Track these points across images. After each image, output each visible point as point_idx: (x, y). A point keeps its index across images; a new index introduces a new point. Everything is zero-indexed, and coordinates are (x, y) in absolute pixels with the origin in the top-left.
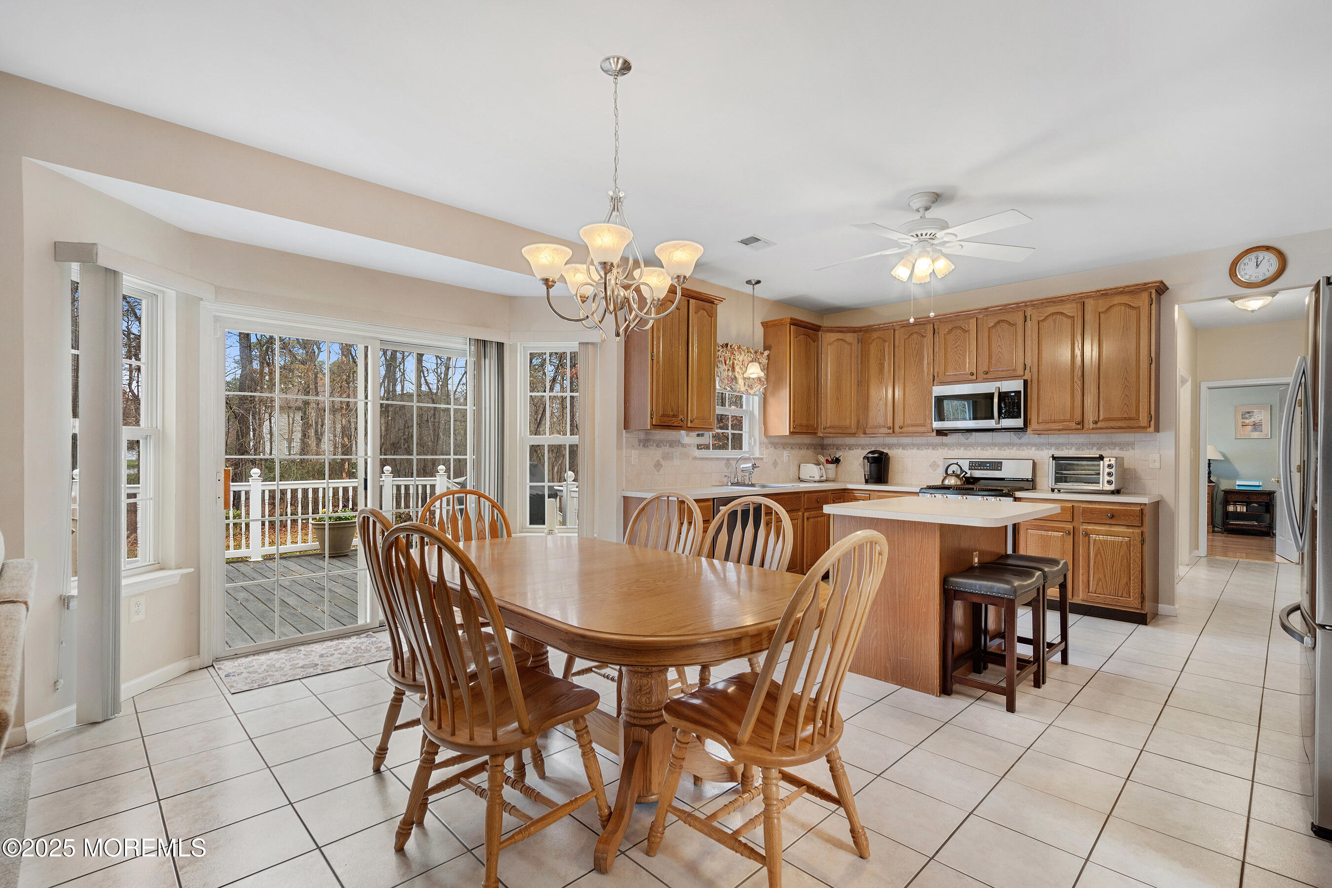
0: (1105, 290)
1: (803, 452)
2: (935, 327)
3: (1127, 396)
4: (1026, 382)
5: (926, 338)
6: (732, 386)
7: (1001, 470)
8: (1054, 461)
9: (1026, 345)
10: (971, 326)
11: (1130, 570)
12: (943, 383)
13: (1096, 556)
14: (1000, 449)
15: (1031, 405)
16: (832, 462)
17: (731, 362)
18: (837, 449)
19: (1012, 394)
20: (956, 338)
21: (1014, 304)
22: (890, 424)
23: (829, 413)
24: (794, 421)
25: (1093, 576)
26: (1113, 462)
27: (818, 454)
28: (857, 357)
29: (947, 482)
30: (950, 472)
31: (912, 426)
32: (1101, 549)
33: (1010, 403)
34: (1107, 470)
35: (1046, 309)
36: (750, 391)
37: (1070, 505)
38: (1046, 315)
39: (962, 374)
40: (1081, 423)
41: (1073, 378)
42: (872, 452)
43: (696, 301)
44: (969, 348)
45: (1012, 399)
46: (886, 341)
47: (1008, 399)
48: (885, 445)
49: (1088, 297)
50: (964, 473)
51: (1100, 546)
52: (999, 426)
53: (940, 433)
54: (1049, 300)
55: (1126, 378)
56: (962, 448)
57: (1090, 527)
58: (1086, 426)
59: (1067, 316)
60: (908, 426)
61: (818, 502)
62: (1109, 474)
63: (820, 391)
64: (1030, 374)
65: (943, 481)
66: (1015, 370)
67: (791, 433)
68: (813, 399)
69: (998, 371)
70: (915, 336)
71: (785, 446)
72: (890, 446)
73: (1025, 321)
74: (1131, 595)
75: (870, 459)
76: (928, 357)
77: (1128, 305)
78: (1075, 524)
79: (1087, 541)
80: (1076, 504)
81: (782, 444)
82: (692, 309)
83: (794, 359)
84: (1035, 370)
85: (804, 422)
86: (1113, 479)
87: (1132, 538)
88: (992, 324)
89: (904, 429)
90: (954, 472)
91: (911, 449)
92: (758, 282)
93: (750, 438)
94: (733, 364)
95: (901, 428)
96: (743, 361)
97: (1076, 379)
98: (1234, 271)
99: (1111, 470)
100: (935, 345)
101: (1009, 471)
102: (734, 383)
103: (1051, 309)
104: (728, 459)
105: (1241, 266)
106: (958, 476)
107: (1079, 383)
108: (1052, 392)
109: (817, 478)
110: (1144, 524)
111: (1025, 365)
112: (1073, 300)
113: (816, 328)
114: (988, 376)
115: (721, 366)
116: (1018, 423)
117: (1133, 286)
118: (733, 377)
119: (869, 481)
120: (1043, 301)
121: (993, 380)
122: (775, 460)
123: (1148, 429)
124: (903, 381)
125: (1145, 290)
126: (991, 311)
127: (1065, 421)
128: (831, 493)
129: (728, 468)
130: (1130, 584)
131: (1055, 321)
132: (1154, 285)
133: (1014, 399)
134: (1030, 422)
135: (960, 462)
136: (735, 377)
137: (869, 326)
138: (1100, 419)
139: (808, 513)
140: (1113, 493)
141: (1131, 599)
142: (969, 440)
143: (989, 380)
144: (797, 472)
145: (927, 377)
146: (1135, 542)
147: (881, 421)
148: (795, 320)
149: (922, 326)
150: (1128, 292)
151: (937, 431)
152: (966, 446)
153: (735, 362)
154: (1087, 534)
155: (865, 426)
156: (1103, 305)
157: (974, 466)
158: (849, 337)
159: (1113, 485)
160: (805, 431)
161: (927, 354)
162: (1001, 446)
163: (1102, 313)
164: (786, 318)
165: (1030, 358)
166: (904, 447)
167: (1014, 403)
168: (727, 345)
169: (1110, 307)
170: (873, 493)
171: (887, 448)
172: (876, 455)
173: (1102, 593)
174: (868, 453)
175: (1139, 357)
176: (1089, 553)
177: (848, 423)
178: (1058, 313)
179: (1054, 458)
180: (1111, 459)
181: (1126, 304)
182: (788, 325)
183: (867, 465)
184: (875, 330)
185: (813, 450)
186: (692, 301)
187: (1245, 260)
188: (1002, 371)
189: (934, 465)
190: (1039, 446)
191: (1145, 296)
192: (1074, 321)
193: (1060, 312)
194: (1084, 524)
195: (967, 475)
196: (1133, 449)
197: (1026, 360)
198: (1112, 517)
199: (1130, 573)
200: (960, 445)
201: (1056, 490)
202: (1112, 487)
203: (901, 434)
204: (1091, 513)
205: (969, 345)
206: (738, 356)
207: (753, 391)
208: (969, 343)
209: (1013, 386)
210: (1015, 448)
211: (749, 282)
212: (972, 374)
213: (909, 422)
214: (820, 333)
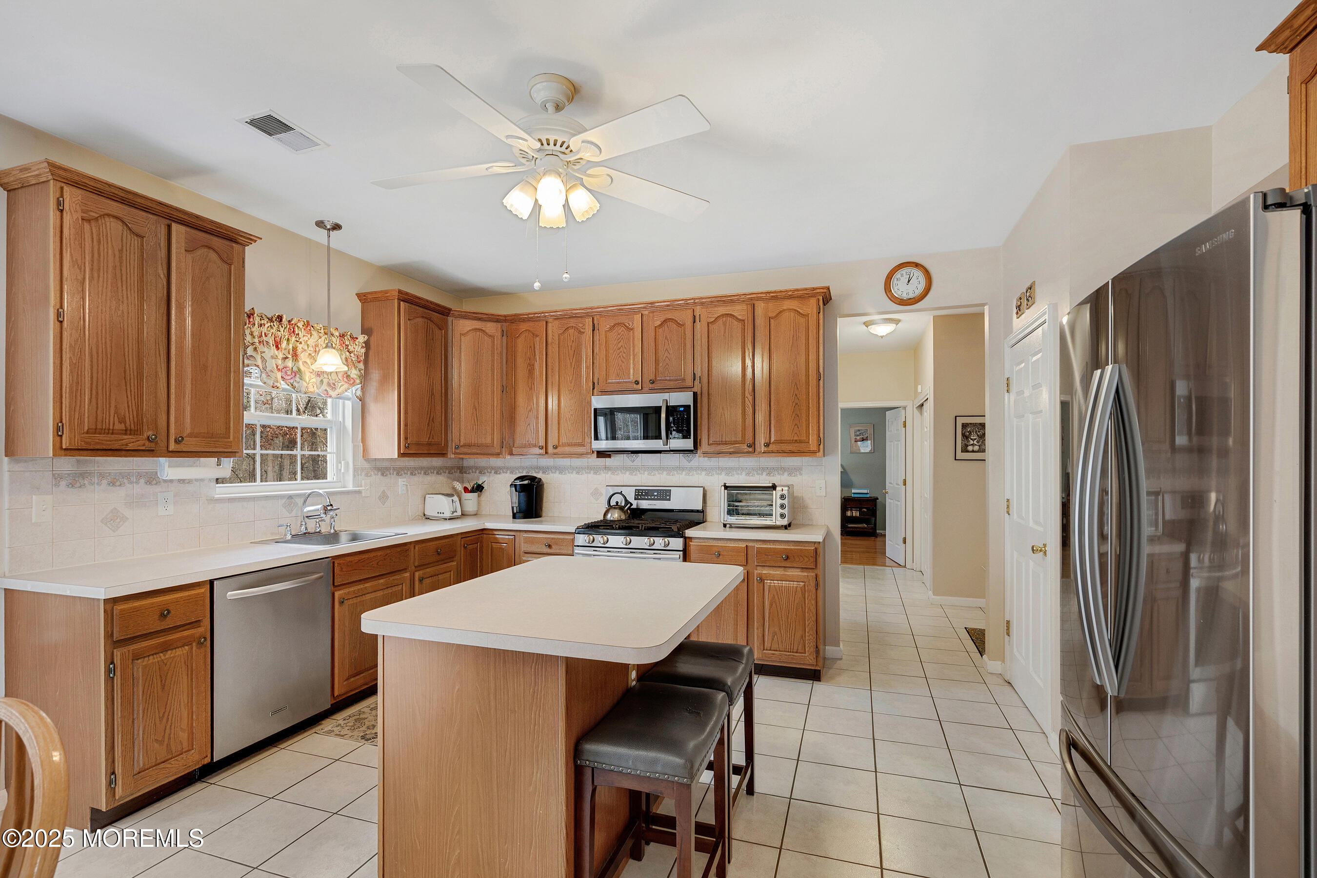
0: (775, 292)
1: (432, 478)
2: (595, 322)
3: (798, 416)
4: (695, 394)
5: (585, 334)
6: (295, 384)
7: (669, 500)
8: (726, 491)
9: (695, 351)
10: (635, 324)
11: (805, 620)
12: (604, 392)
13: (771, 605)
14: (668, 474)
15: (701, 423)
16: (473, 491)
17: (291, 346)
18: (480, 472)
19: (681, 409)
20: (619, 336)
21: (682, 300)
22: (542, 443)
23: (463, 427)
24: (406, 439)
25: (769, 630)
26: (785, 492)
27: (454, 480)
28: (501, 353)
29: (609, 517)
30: (613, 503)
31: (569, 445)
32: (776, 597)
33: (678, 418)
34: (779, 502)
35: (716, 309)
36: (331, 393)
37: (744, 545)
38: (716, 316)
39: (626, 382)
40: (752, 445)
41: (744, 392)
42: (521, 478)
43: (188, 229)
44: (634, 350)
45: (680, 415)
46: (537, 336)
47: (677, 415)
48: (538, 468)
49: (759, 299)
50: (629, 505)
51: (775, 594)
52: (667, 448)
53: (601, 454)
54: (719, 299)
55: (796, 395)
56: (628, 473)
57: (765, 571)
58: (758, 449)
59: (737, 318)
60: (564, 445)
61: (439, 554)
62: (782, 506)
63: (449, 397)
64: (700, 386)
65: (605, 514)
66: (684, 380)
67: (402, 455)
68: (438, 408)
69: (666, 380)
70: (571, 331)
71: (399, 472)
72: (545, 470)
73: (694, 322)
74: (807, 650)
75: (518, 487)
76: (586, 358)
77: (798, 311)
78: (749, 567)
79: (762, 587)
80: (750, 544)
81: (394, 469)
82: (177, 242)
83: (406, 350)
84: (705, 380)
85: (425, 439)
86: (785, 511)
87: (807, 583)
88: (659, 323)
89: (559, 450)
90: (617, 503)
91: (569, 473)
92: (337, 227)
93: (339, 462)
94: (295, 349)
95: (555, 447)
96: (316, 346)
97: (747, 394)
98: (888, 286)
99: (783, 502)
100: (595, 345)
101: (678, 501)
102: (297, 379)
103: (722, 310)
104: (290, 497)
105: (894, 281)
106: (621, 509)
107: (751, 398)
108: (723, 409)
109: (448, 514)
110: (818, 565)
111: (694, 374)
112: (744, 301)
113: (445, 312)
114: (654, 385)
115: (265, 349)
116: (688, 444)
117: (801, 290)
118: (295, 369)
119: (517, 515)
120: (713, 299)
121: (660, 391)
122: (384, 492)
123: (817, 454)
124: (557, 388)
125: (813, 296)
126: (657, 307)
127: (736, 442)
128: (460, 537)
129: (290, 511)
130: (805, 637)
131: (725, 324)
132: (822, 290)
133: (684, 415)
134: (700, 443)
135: (625, 490)
136: (299, 370)
137: (515, 315)
138: (772, 441)
139: (421, 572)
140: (786, 527)
141: (806, 655)
142: (635, 463)
143: (655, 391)
144: (421, 506)
145: (586, 384)
146: (810, 587)
147: (530, 438)
148: (407, 294)
149: (580, 320)
150: (798, 297)
151: (598, 452)
152: (632, 470)
153: (300, 347)
154: (762, 580)
155: (511, 444)
156: (773, 308)
157: (641, 494)
158: (491, 328)
159: (786, 519)
160: (426, 452)
161: (586, 356)
162: (670, 470)
163: (773, 318)
164: (392, 290)
165: (699, 367)
166: (561, 470)
167: (683, 419)
168: (280, 318)
169: (781, 312)
170: (518, 533)
171: (541, 472)
172: (526, 482)
173: (778, 649)
174: (515, 480)
175: (809, 371)
176: (764, 603)
177: (489, 441)
178: (728, 314)
179: (726, 487)
180: (784, 488)
181: (795, 310)
182: (396, 300)
183: (515, 495)
184: (524, 321)
185: (446, 474)
186: (175, 227)
187: (898, 275)
188: (670, 380)
189: (596, 493)
190: (709, 471)
191: (813, 301)
192: (744, 326)
193: (730, 314)
194: (758, 568)
195: (634, 506)
196: (801, 474)
197: (695, 369)
198: (788, 558)
199: (805, 624)
200: (625, 469)
201: (728, 526)
202: (785, 522)
203: (555, 456)
204: (766, 555)
205: (634, 347)
206: (306, 338)
207: (336, 392)
208: (633, 344)
209: (681, 398)
210: (684, 473)
211: (320, 224)
212: (637, 383)
213: (564, 440)
214: (450, 319)
